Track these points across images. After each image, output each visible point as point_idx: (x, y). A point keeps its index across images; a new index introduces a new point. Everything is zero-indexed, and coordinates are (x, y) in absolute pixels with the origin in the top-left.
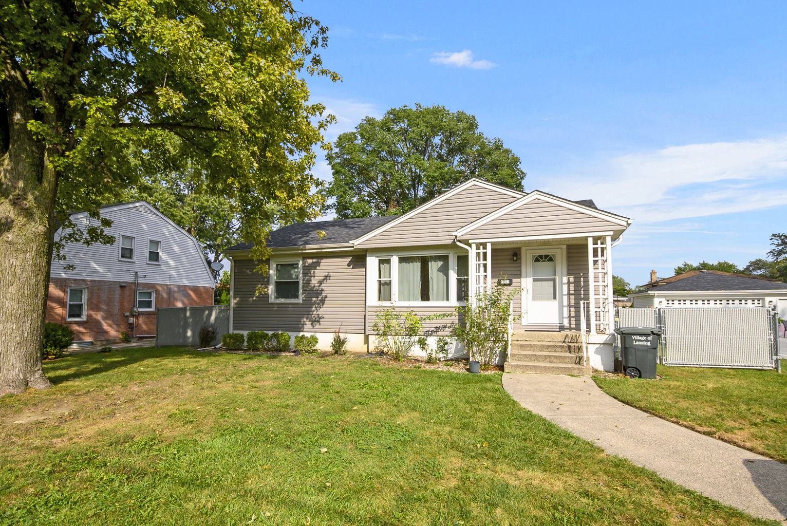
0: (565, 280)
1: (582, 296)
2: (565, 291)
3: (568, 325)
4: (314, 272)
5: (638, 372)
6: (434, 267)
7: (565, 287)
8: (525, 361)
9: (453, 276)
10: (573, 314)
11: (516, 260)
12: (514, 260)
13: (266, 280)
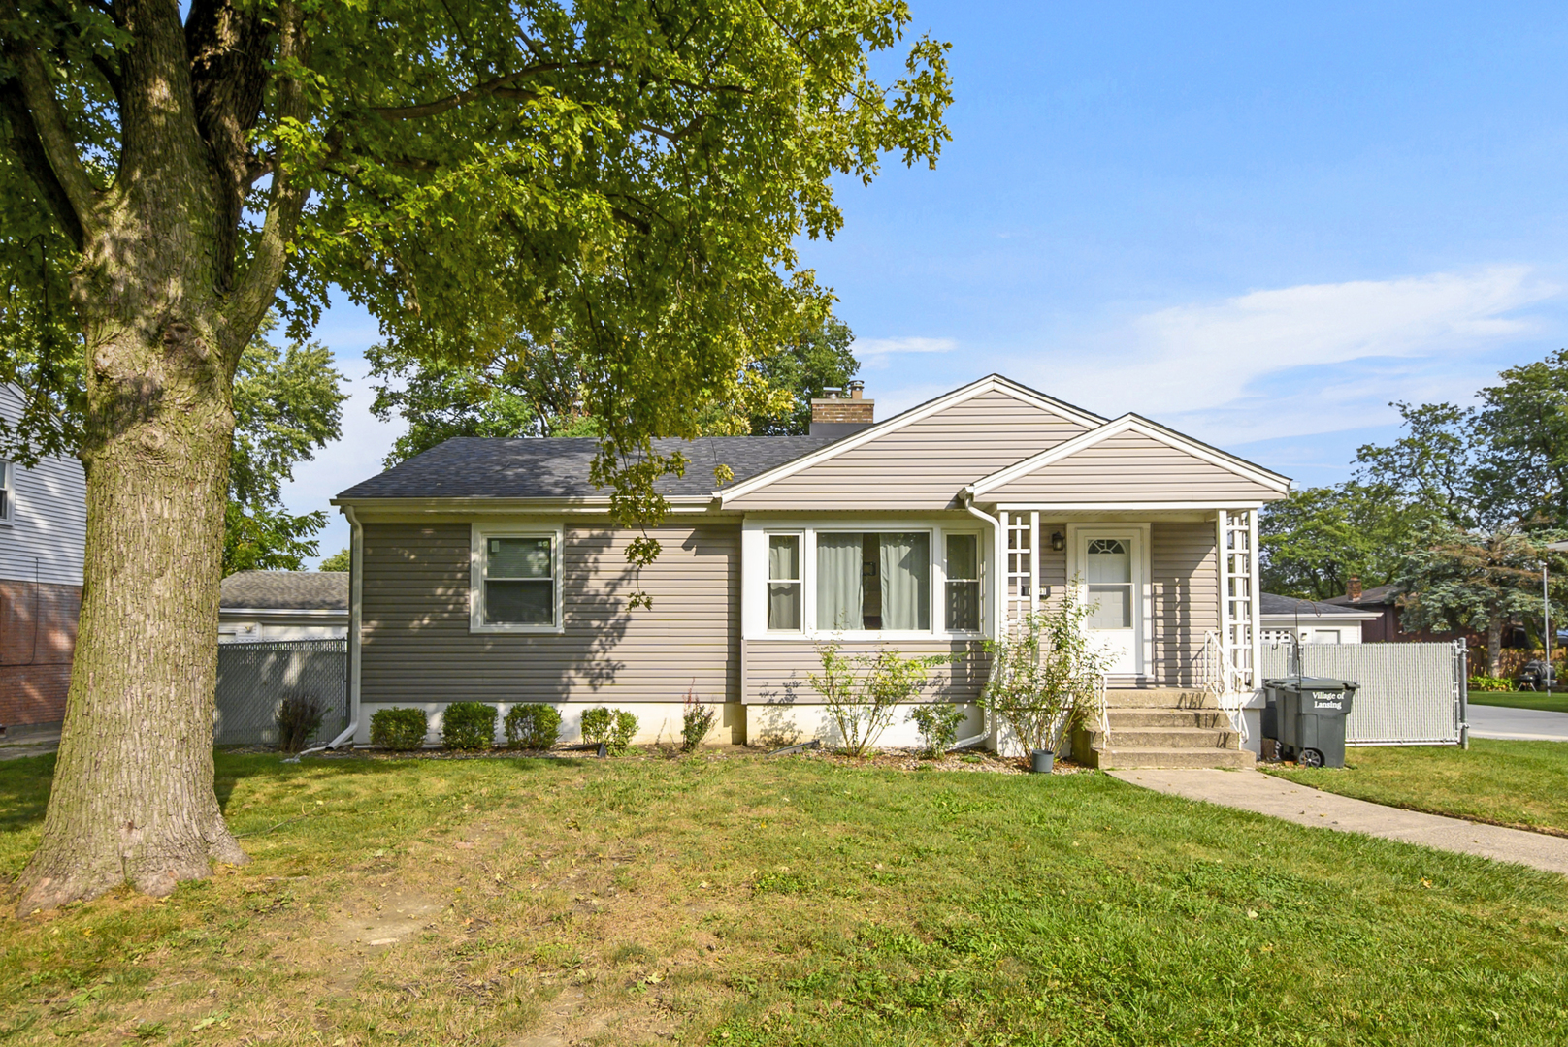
0: (1147, 589)
1: (1178, 621)
2: (1148, 613)
3: (1153, 676)
4: (596, 561)
5: (1318, 757)
6: (891, 557)
7: (1147, 603)
8: (1128, 746)
9: (939, 578)
10: (1161, 655)
11: (1061, 549)
12: (1055, 549)
13: (459, 575)
